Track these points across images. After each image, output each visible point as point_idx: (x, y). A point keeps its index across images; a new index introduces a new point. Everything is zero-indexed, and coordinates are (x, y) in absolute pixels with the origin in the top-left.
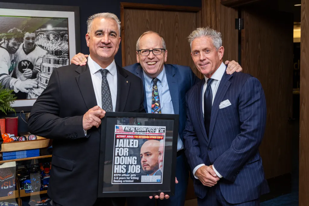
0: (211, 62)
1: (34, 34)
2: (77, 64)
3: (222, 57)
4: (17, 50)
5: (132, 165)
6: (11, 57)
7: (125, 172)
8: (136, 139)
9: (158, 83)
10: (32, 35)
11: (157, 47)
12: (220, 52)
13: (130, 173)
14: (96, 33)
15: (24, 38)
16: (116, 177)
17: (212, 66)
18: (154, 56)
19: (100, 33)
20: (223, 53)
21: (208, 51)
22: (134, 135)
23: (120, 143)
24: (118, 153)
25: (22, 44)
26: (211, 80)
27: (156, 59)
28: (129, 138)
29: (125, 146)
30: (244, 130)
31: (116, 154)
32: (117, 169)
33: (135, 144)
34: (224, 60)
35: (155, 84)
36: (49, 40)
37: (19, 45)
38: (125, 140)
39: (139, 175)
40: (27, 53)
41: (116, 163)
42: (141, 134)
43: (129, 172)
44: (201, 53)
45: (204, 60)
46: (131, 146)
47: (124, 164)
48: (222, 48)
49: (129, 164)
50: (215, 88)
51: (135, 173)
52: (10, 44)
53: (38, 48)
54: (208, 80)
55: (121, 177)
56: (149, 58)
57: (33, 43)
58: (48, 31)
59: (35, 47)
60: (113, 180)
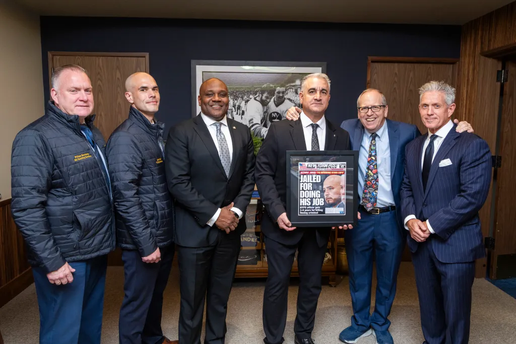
0: (438, 117)
1: (284, 88)
2: (290, 119)
3: (451, 114)
4: (269, 102)
5: (316, 198)
6: (264, 109)
7: (310, 204)
8: (318, 174)
9: (377, 139)
10: (283, 89)
11: (377, 104)
12: (451, 109)
13: (315, 206)
14: (309, 90)
15: (276, 92)
16: (302, 209)
17: (439, 122)
18: (373, 113)
19: (312, 91)
20: (453, 111)
21: (437, 106)
22: (316, 171)
23: (304, 179)
24: (303, 188)
25: (274, 97)
26: (434, 136)
27: (375, 116)
28: (312, 174)
29: (308, 182)
30: (464, 191)
31: (301, 189)
32: (303, 202)
33: (318, 179)
34: (453, 118)
35: (374, 139)
36: (297, 94)
37: (271, 98)
38: (308, 176)
39: (323, 207)
40: (277, 105)
41: (301, 197)
42: (323, 169)
43: (313, 205)
44: (430, 107)
45: (432, 115)
46: (314, 181)
47: (309, 198)
48: (454, 105)
49: (313, 198)
50: (437, 144)
51: (319, 206)
52: (264, 98)
53: (287, 101)
54: (432, 136)
55: (306, 209)
56: (368, 115)
57: (283, 97)
58: (296, 85)
59: (284, 101)
60: (300, 212)
